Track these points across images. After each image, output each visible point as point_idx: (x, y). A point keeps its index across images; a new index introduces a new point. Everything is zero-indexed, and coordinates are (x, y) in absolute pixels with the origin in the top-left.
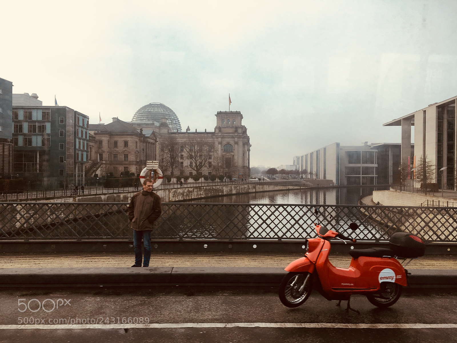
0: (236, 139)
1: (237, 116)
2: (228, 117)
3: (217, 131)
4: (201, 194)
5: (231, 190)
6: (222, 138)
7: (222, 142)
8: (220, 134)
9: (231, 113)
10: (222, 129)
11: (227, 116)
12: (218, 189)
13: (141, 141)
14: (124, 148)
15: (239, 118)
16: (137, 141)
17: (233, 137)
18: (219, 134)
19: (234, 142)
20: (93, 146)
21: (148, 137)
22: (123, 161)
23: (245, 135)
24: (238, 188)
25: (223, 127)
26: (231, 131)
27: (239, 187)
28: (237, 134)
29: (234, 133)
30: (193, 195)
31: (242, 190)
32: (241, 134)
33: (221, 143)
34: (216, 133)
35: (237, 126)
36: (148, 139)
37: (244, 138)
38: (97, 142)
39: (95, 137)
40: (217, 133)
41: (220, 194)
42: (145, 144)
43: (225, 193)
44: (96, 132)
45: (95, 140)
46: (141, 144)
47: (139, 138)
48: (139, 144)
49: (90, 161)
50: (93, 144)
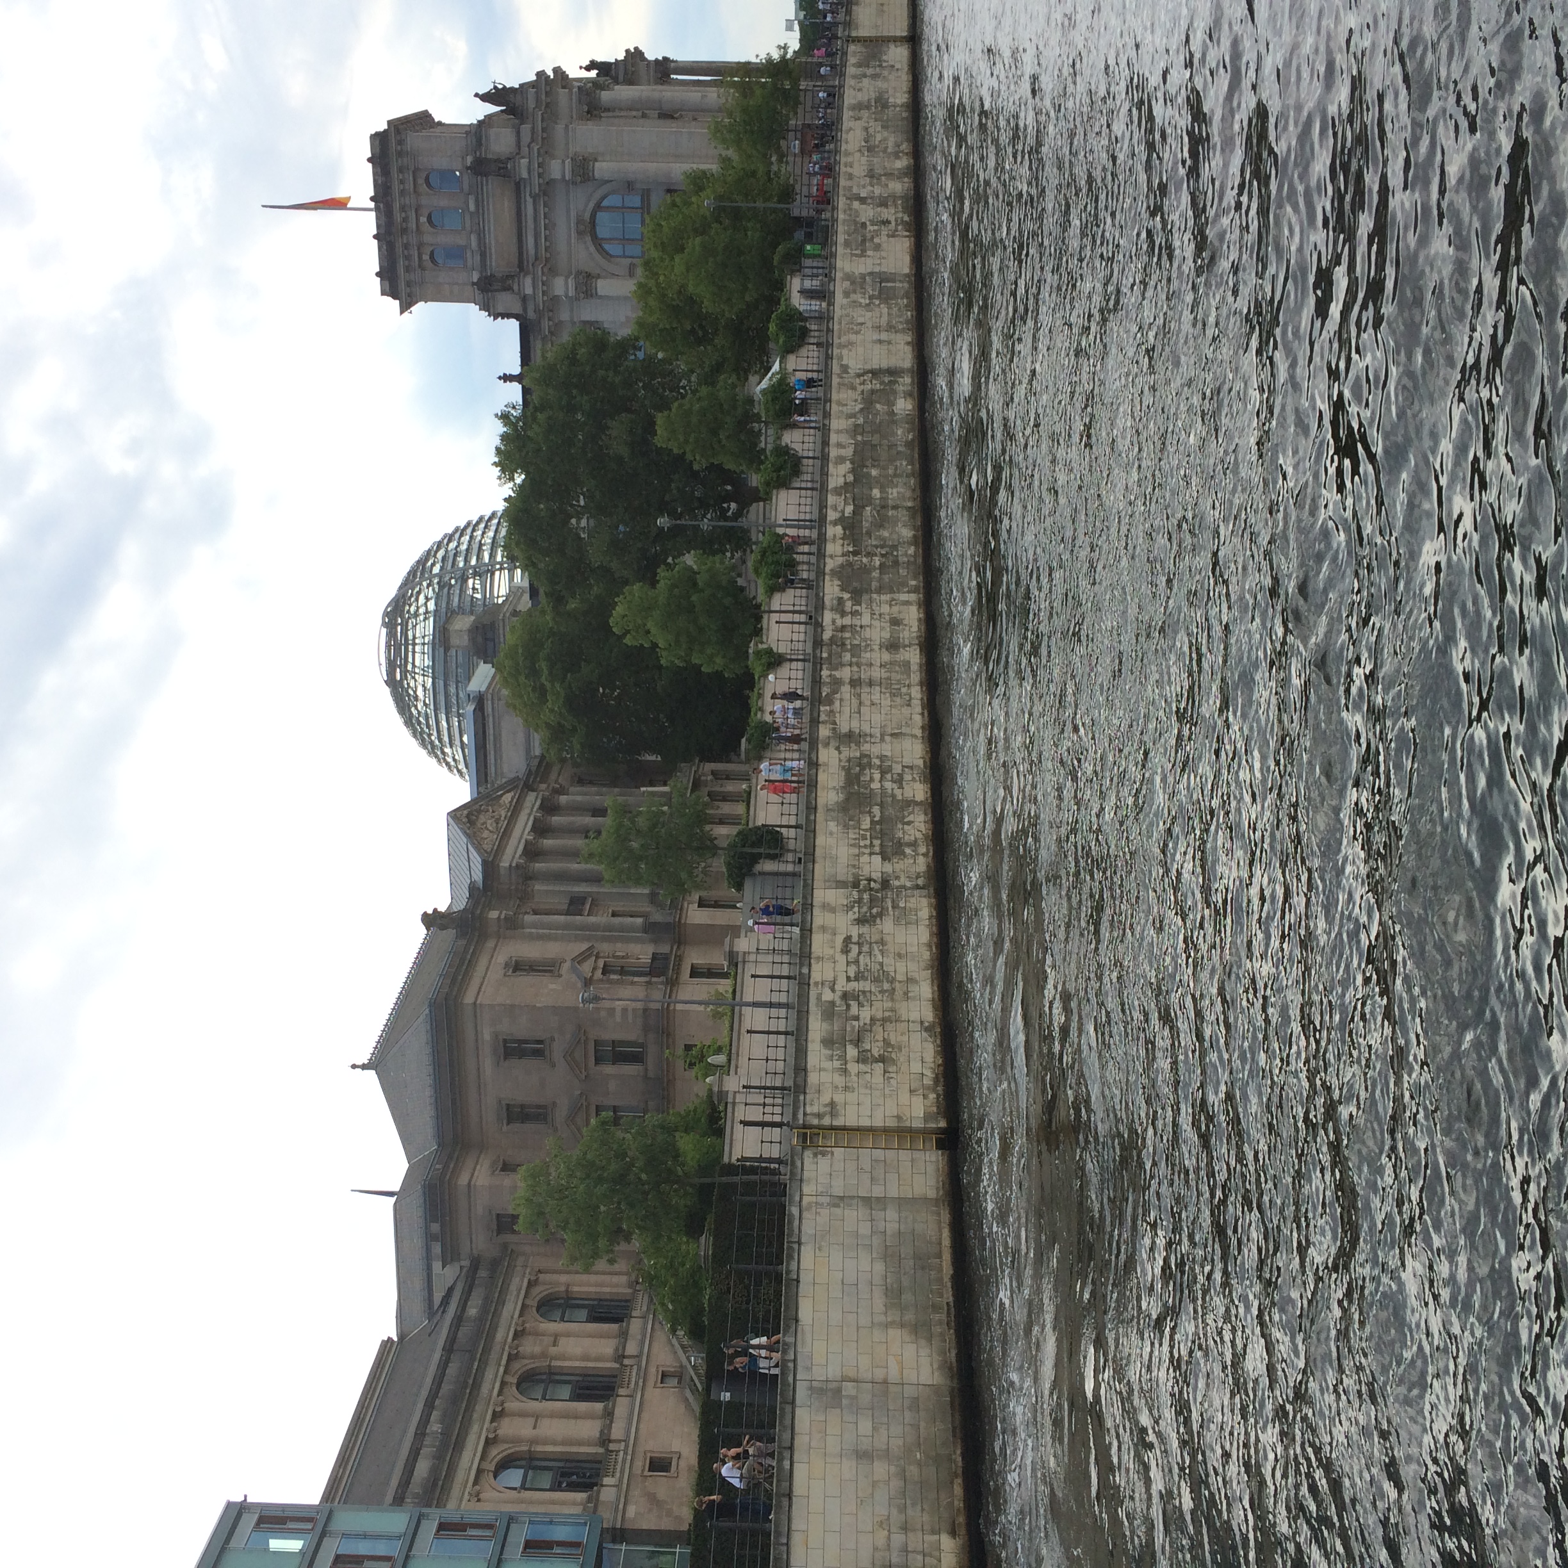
0: (557, 169)
1: (400, 154)
2: (413, 225)
3: (505, 300)
6: (553, 271)
7: (579, 273)
8: (528, 281)
9: (382, 198)
10: (498, 263)
11: (404, 231)
12: (856, 430)
13: (512, 925)
14: (553, 1065)
15: (414, 140)
16: (507, 965)
17: (547, 189)
18: (529, 290)
19: (574, 183)
20: (531, 1284)
21: (490, 867)
22: (646, 1077)
23: (531, 104)
24: (867, 213)
25: (477, 259)
26: (508, 208)
27: (863, 200)
28: (524, 162)
29: (517, 185)
31: (889, 175)
32: (526, 129)
33: (589, 276)
34: (525, 309)
35: (469, 159)
36: (505, 863)
37: (550, 110)
38: (505, 1246)
39: (475, 1264)
40: (524, 299)
41: (904, 406)
42: (538, 887)
43: (902, 355)
44: (437, 1249)
45: (495, 1264)
46: (534, 925)
47: (490, 944)
48: (532, 938)
49: (635, 1326)
50: (515, 1283)
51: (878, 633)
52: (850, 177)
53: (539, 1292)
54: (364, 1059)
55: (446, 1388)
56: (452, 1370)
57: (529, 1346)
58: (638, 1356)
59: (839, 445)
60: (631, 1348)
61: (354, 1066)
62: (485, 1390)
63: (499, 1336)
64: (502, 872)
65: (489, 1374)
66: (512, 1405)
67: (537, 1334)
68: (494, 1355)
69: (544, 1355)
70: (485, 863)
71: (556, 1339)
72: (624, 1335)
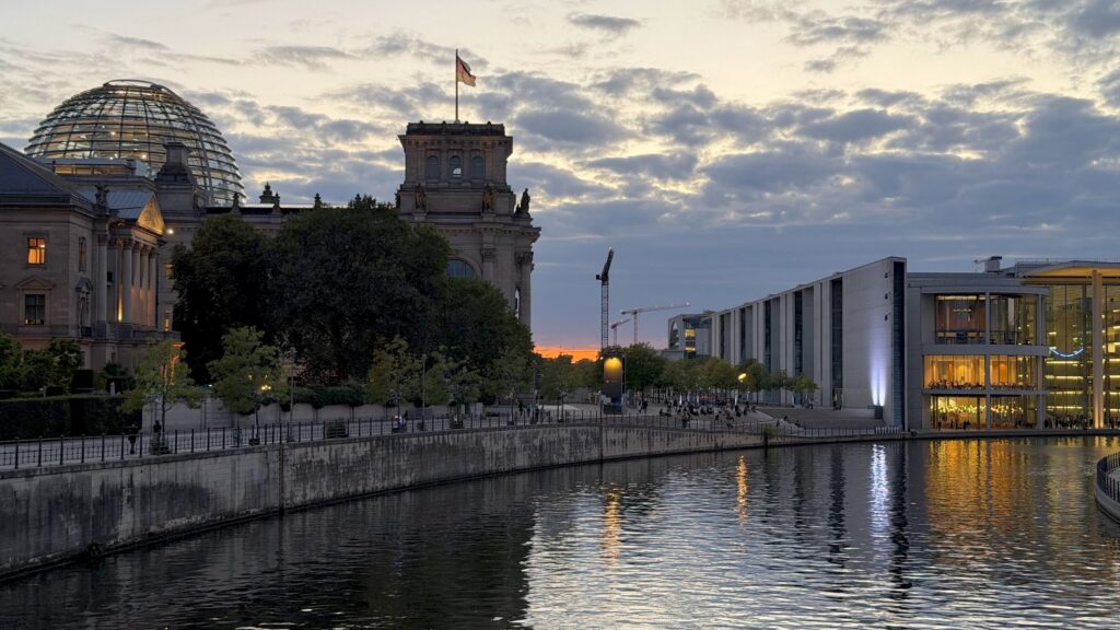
0: (488, 239)
1: (491, 142)
2: (452, 147)
4: (399, 471)
5: (512, 451)
9: (467, 129)
11: (448, 142)
14: (26, 269)
15: (498, 149)
17: (477, 233)
18: (416, 218)
19: (481, 250)
25: (433, 186)
26: (465, 207)
28: (491, 219)
29: (479, 214)
30: (371, 472)
31: (550, 453)
34: (403, 213)
37: (520, 234)
51: (403, 464)
70: (133, 221)
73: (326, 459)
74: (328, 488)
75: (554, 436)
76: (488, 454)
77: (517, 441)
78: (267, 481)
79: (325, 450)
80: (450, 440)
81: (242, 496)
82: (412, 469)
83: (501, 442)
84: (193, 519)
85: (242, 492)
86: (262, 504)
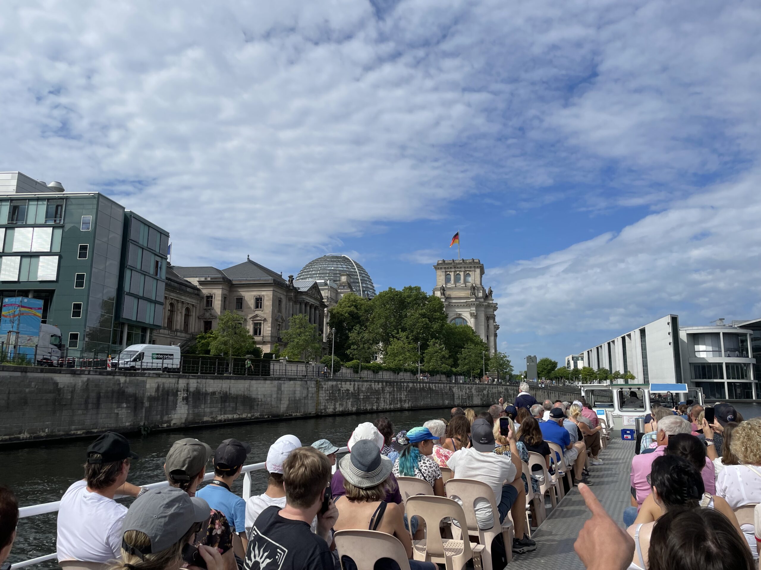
0: (474, 309)
1: (475, 267)
2: (457, 270)
3: (438, 294)
4: (401, 401)
5: (470, 397)
6: (447, 306)
8: (444, 300)
9: (464, 262)
10: (448, 292)
11: (455, 267)
12: (441, 390)
13: (290, 299)
14: (254, 311)
15: (479, 271)
16: (281, 298)
17: (467, 305)
19: (471, 314)
20: (193, 305)
21: (303, 293)
23: (489, 302)
24: (485, 392)
25: (448, 287)
26: (463, 295)
27: (488, 391)
28: (475, 300)
29: (469, 297)
30: (382, 399)
31: (493, 398)
32: (482, 300)
35: (474, 285)
37: (487, 307)
39: (198, 290)
42: (298, 306)
44: (203, 279)
45: (198, 295)
46: (289, 305)
47: (285, 294)
48: (286, 304)
49: (183, 335)
50: (194, 301)
51: (403, 397)
52: (493, 388)
53: (191, 307)
54: (250, 259)
55: (172, 283)
56: (176, 285)
57: (180, 305)
58: (176, 336)
59: (438, 386)
60: (179, 334)
61: (248, 256)
62: (172, 294)
63: (183, 297)
64: (302, 296)
65: (175, 295)
66: (168, 301)
67: (182, 307)
68: (179, 296)
69: (178, 310)
70: (305, 292)
71: (181, 313)
72: (181, 332)
73: (351, 389)
74: (353, 406)
75: (494, 390)
76: (456, 396)
77: (473, 391)
78: (306, 398)
79: (350, 384)
80: (433, 386)
81: (285, 406)
82: (409, 400)
83: (464, 390)
84: (244, 416)
85: (287, 402)
86: (303, 411)
